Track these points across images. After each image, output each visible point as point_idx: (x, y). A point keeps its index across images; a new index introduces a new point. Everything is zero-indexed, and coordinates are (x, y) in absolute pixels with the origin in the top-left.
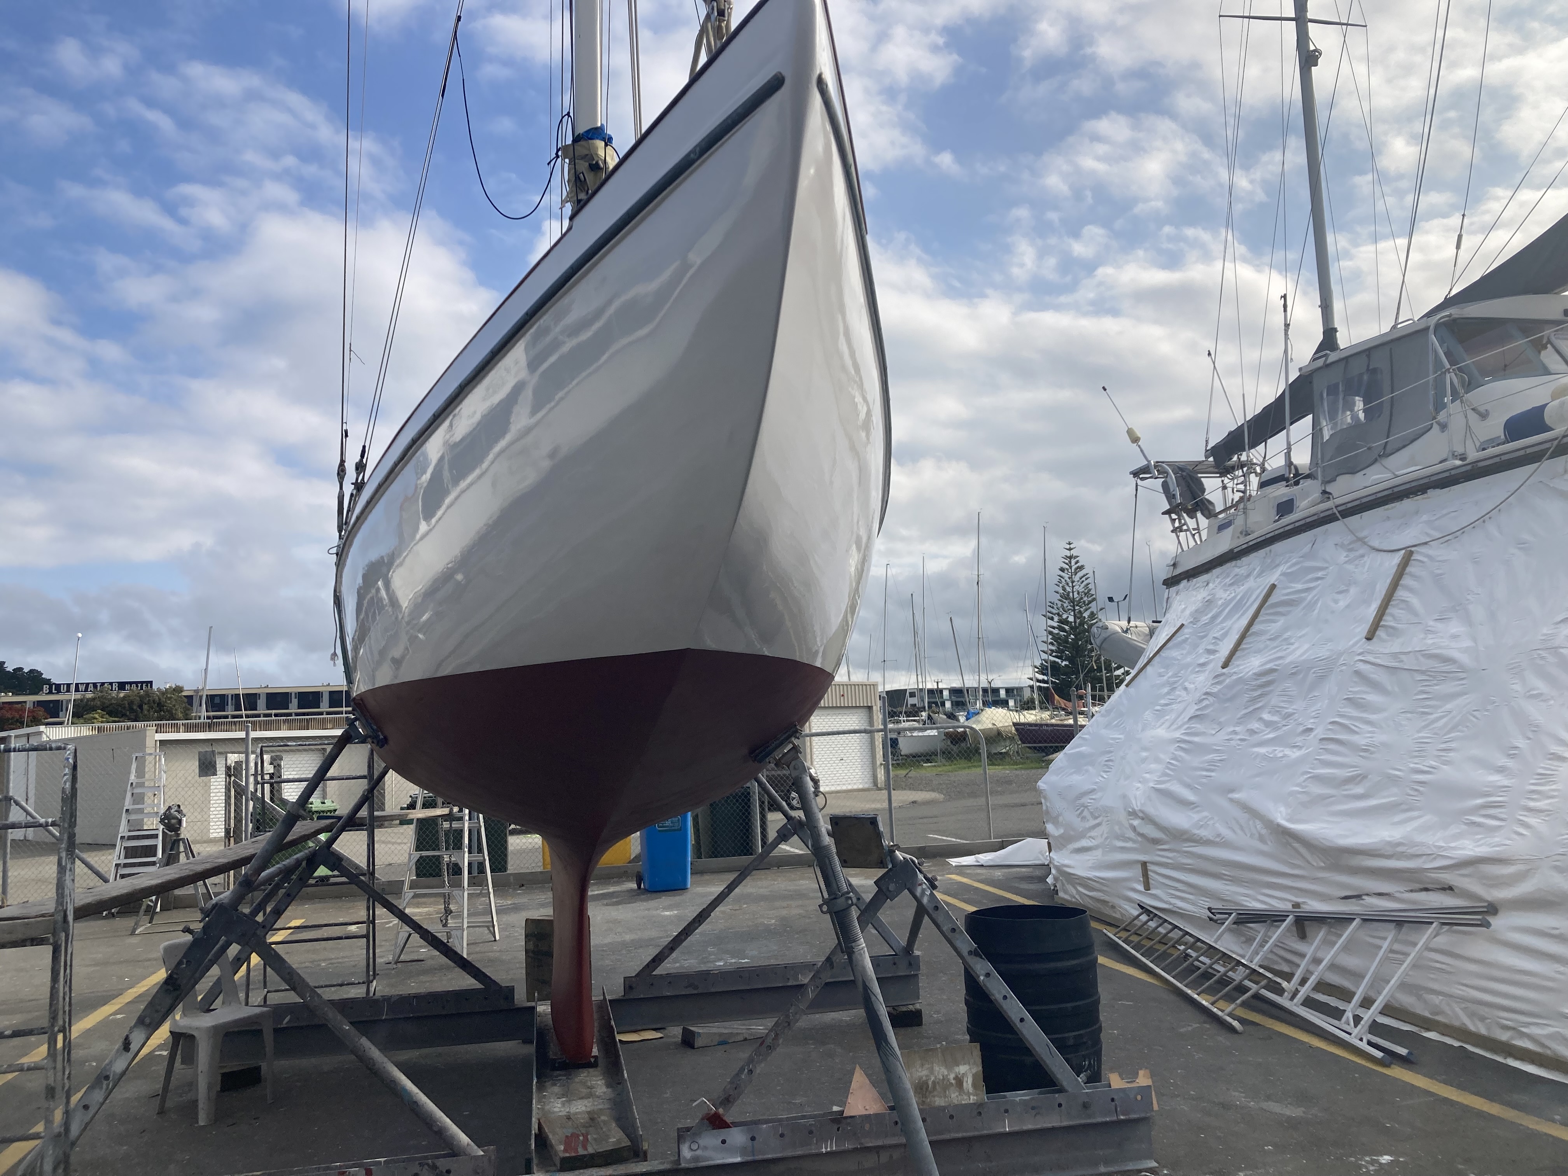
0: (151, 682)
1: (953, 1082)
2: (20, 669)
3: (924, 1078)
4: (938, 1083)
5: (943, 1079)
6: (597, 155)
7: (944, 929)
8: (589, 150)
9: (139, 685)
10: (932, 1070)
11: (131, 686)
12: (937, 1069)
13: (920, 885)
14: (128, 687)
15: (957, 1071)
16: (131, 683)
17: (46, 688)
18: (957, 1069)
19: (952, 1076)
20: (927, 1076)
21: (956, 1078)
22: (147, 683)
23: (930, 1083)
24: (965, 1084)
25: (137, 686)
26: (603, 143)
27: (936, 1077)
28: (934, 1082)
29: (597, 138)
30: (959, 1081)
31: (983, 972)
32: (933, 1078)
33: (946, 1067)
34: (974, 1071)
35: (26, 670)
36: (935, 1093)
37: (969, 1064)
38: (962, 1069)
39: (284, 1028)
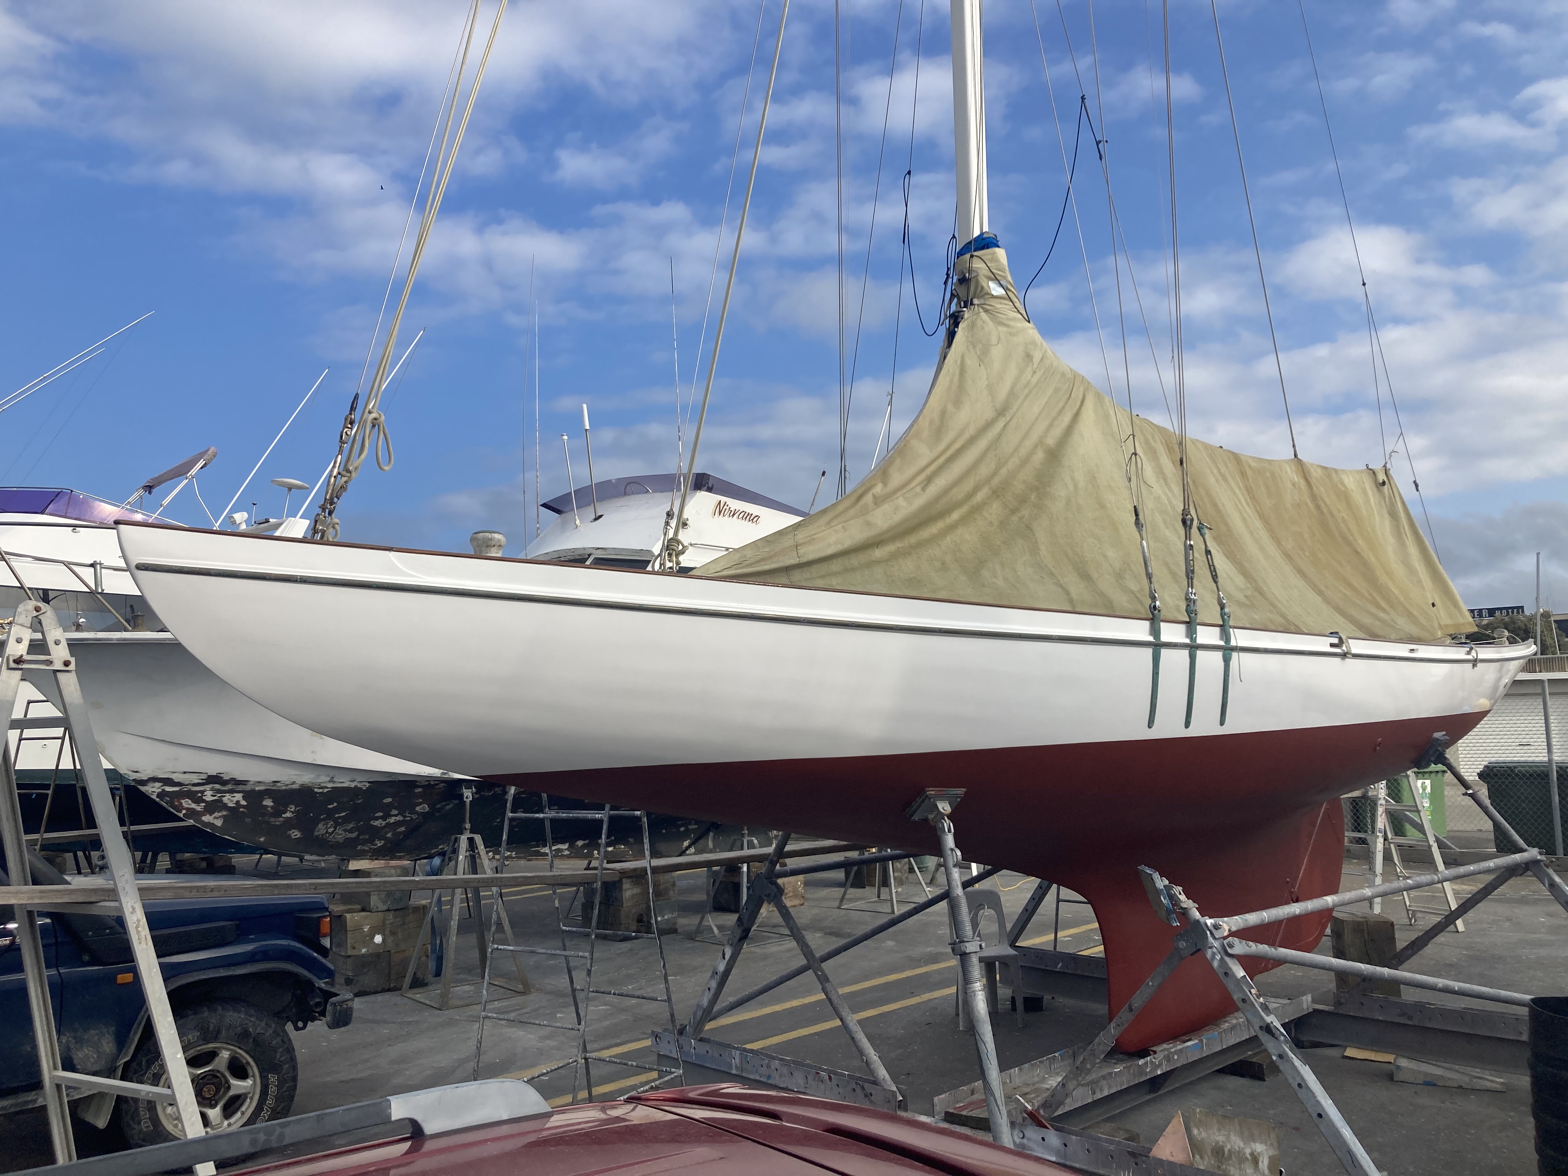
0: (1522, 607)
1: (1249, 1157)
4: (1234, 1153)
5: (1239, 1151)
10: (1228, 1137)
12: (1233, 1138)
13: (1211, 948)
15: (1254, 1148)
18: (1253, 1146)
19: (1248, 1151)
20: (1224, 1142)
21: (1252, 1154)
22: (1518, 608)
23: (1226, 1151)
24: (1260, 1163)
27: (1232, 1146)
28: (1229, 1151)
30: (1255, 1160)
32: (1229, 1147)
33: (1243, 1140)
34: (1270, 1153)
36: (1231, 1162)
37: (1266, 1145)
38: (1259, 1147)
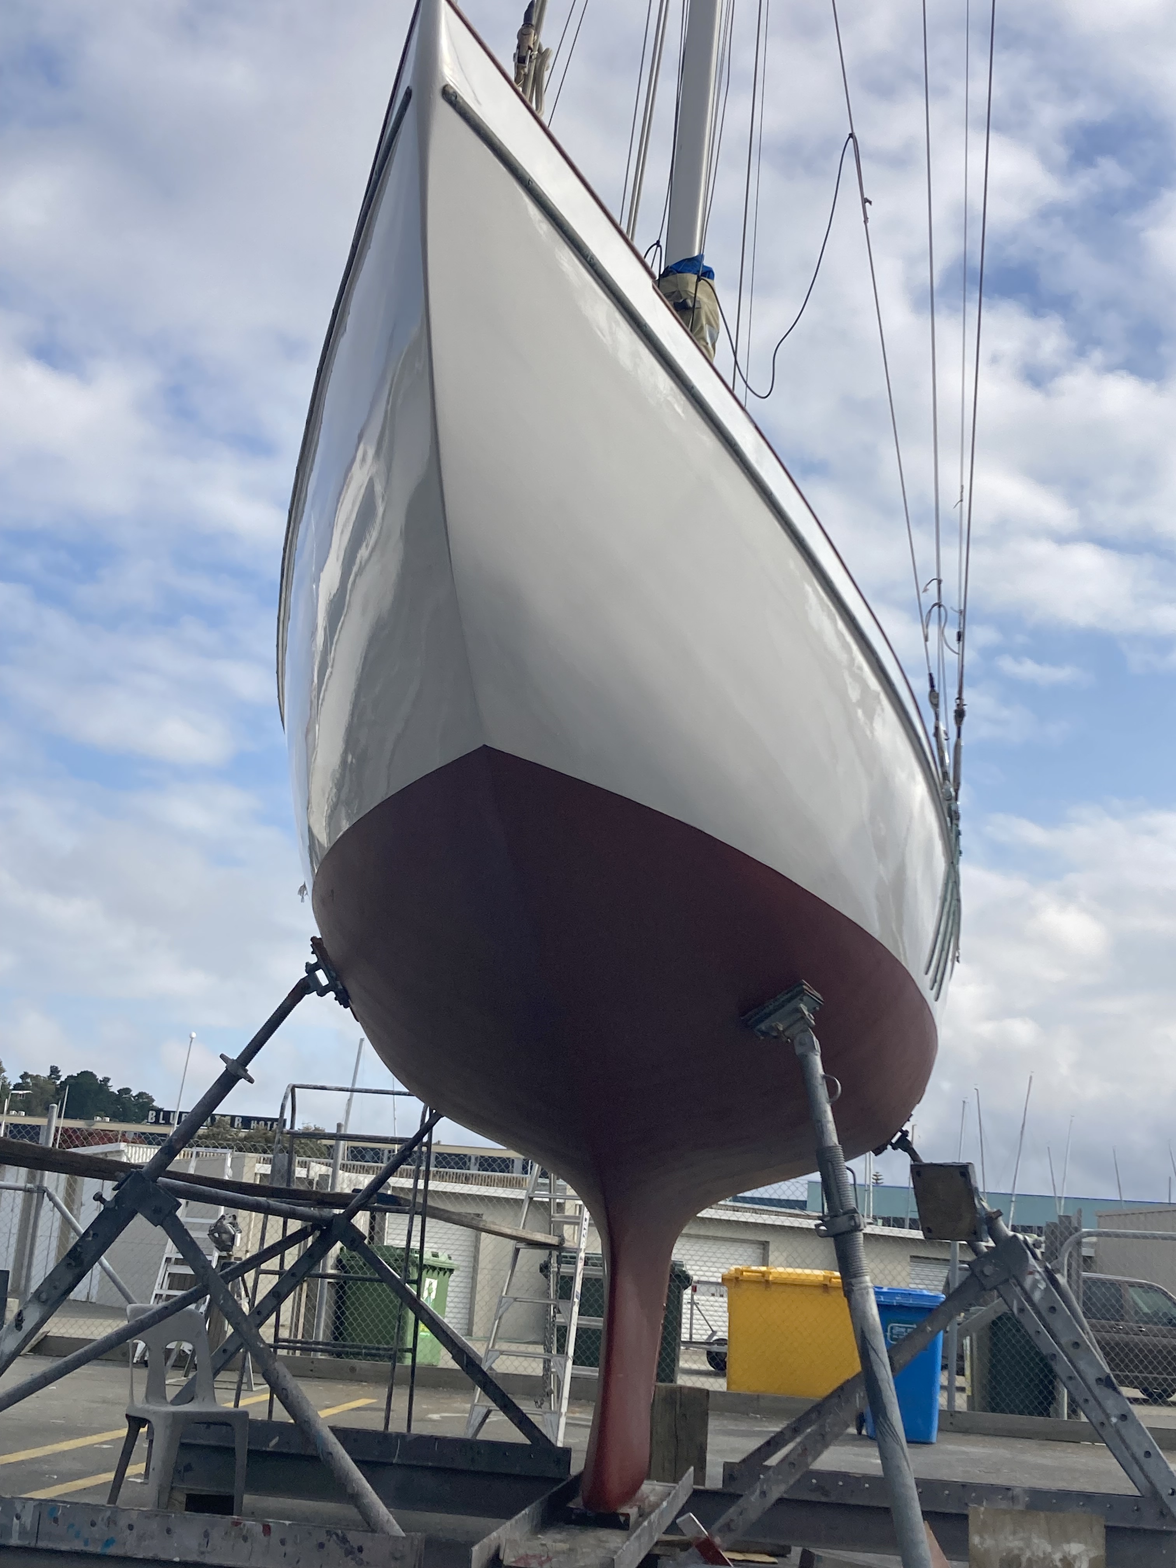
2: (127, 1091)
3: (1016, 1552)
5: (1045, 1558)
6: (686, 291)
7: (1063, 1341)
8: (677, 286)
9: (269, 1123)
10: (1027, 1540)
11: (258, 1123)
12: (1036, 1541)
13: (1031, 1273)
14: (253, 1124)
15: (1067, 1549)
16: (258, 1120)
17: (152, 1115)
18: (1066, 1547)
19: (1057, 1556)
20: (1021, 1549)
21: (1065, 1560)
25: (266, 1124)
26: (695, 277)
27: (1033, 1554)
29: (689, 271)
30: (1068, 1565)
31: (1118, 1413)
33: (1051, 1542)
34: (1092, 1555)
35: (134, 1093)
37: (1086, 1543)
38: (1075, 1548)
39: (271, 1454)
